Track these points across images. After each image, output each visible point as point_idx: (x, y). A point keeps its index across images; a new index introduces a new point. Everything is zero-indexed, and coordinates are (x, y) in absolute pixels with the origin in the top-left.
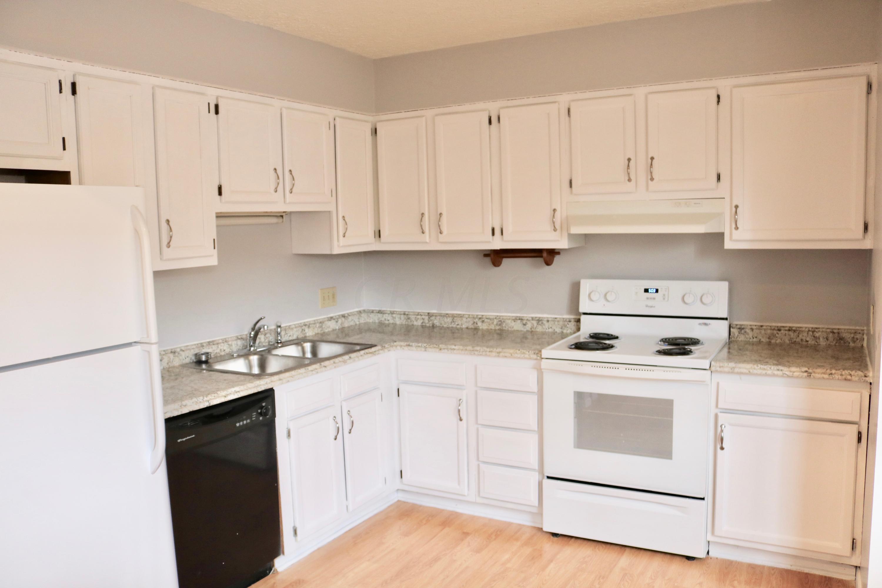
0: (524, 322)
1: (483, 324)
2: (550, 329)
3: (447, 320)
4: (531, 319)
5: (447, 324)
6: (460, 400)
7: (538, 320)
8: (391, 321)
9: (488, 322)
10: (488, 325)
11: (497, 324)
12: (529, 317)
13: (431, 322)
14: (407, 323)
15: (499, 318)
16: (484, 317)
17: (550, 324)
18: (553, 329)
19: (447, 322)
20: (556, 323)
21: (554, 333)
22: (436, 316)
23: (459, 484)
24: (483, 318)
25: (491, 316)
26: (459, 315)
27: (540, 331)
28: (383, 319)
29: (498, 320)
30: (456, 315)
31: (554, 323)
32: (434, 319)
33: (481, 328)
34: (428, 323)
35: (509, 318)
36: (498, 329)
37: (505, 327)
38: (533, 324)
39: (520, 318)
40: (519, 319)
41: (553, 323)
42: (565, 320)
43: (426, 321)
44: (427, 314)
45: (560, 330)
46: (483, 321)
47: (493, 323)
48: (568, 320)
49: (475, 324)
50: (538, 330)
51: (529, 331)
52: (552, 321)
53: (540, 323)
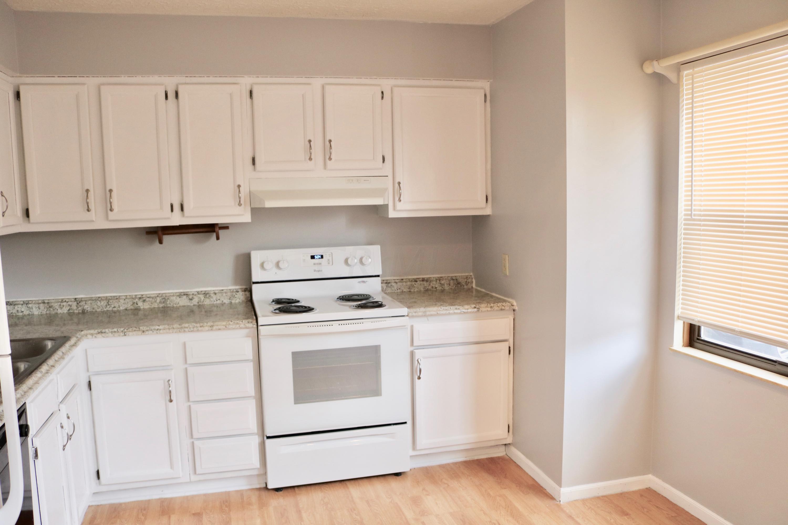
0: (191, 297)
1: (145, 304)
2: (218, 300)
3: (101, 303)
4: (196, 293)
5: (101, 308)
6: (169, 380)
7: (204, 294)
8: (26, 312)
9: (149, 301)
10: (150, 304)
11: (160, 302)
12: (195, 292)
13: (80, 308)
14: (48, 312)
15: (162, 296)
16: (144, 296)
17: (218, 296)
18: (222, 301)
19: (101, 305)
20: (224, 295)
21: (223, 304)
22: (86, 301)
23: (172, 467)
24: (143, 298)
25: (152, 294)
26: (114, 297)
27: (208, 304)
28: (14, 311)
29: (161, 298)
30: (110, 298)
31: (222, 295)
32: (84, 304)
33: (142, 308)
34: (76, 310)
35: (172, 294)
36: (162, 307)
37: (170, 304)
38: (200, 298)
39: (185, 293)
40: (184, 295)
41: (220, 295)
42: (232, 291)
43: (74, 307)
44: (73, 300)
45: (229, 301)
46: (144, 301)
47: (156, 301)
48: (235, 291)
49: (135, 304)
50: (206, 303)
51: (196, 305)
52: (219, 293)
53: (208, 296)
